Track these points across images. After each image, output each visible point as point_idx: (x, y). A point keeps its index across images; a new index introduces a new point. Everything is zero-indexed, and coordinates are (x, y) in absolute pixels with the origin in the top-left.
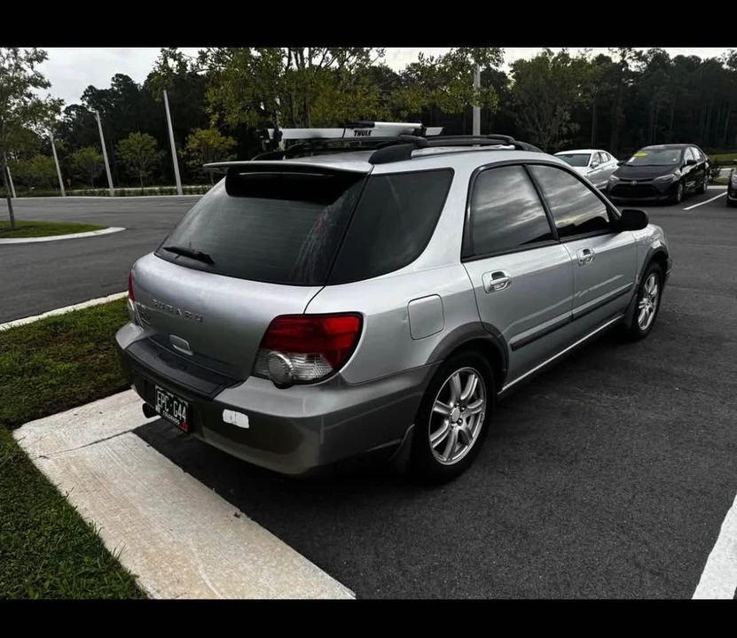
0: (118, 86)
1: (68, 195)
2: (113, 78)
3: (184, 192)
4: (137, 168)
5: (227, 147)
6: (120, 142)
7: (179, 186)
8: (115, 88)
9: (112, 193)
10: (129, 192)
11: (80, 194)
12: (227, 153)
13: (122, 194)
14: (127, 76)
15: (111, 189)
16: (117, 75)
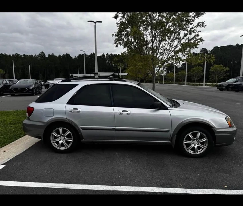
0: (202, 52)
1: (175, 84)
2: (201, 50)
3: (206, 85)
4: (195, 77)
5: (225, 71)
6: (191, 69)
7: (204, 83)
8: (201, 52)
9: (186, 84)
10: (190, 84)
11: (178, 84)
12: (224, 73)
13: (189, 85)
14: (205, 49)
15: (186, 83)
16: (202, 49)
